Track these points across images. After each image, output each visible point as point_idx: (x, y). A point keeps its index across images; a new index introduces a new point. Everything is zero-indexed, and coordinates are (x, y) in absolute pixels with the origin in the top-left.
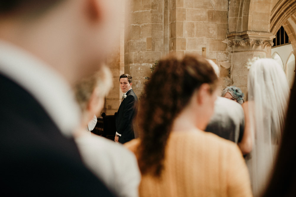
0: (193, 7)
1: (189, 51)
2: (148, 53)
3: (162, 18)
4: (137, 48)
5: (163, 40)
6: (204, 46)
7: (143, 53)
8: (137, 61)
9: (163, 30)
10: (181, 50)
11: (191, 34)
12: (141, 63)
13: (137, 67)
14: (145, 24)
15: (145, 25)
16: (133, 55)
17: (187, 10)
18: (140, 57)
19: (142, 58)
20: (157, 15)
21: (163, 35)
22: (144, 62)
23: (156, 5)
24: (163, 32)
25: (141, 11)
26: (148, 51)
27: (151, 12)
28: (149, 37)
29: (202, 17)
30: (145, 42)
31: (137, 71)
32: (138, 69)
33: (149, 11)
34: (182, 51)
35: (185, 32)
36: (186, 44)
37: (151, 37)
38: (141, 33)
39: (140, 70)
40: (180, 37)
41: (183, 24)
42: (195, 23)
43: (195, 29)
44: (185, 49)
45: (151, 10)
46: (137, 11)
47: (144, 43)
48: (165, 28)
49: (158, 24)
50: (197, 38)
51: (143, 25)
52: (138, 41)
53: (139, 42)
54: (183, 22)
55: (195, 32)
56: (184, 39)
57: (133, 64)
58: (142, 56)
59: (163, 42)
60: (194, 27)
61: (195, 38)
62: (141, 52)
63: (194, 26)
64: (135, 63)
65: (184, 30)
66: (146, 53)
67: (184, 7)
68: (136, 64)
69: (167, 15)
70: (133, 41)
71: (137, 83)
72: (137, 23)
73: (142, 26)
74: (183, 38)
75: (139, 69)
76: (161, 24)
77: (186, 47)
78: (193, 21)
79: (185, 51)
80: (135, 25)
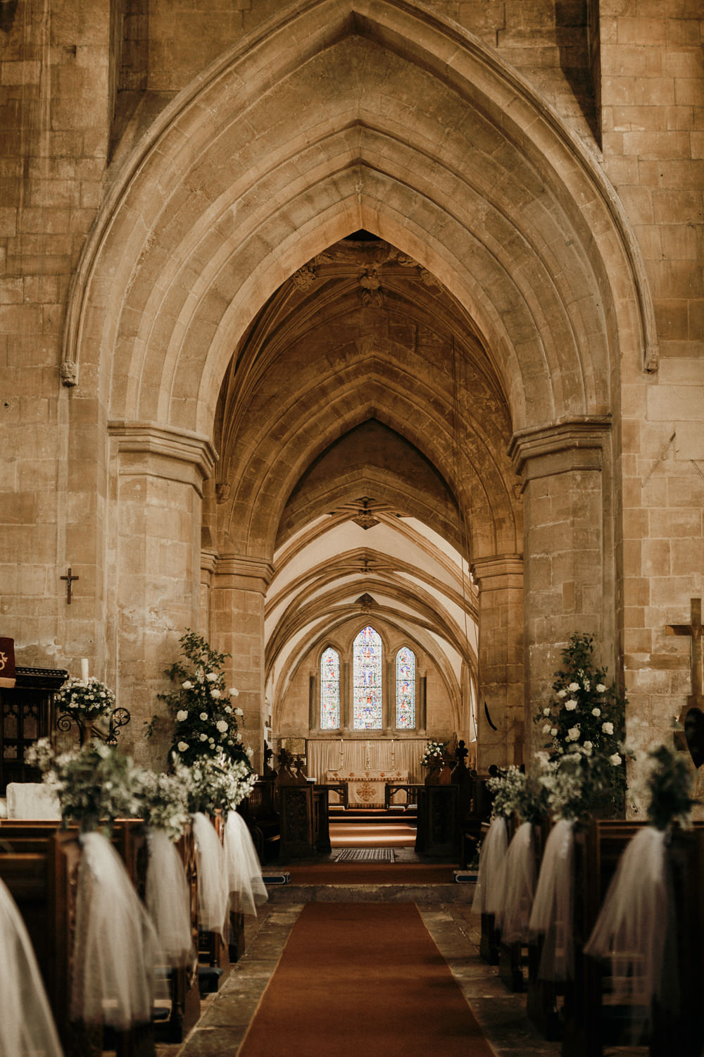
0: (664, 506)
1: (657, 607)
2: (567, 617)
3: (598, 537)
4: (544, 607)
5: (600, 587)
6: (696, 596)
7: (556, 618)
8: (543, 638)
9: (602, 563)
10: (637, 606)
11: (660, 566)
12: (552, 643)
13: (544, 652)
14: (560, 552)
15: (559, 555)
16: (536, 625)
17: (649, 514)
18: (551, 627)
19: (553, 629)
20: (586, 531)
21: (601, 574)
22: (557, 641)
23: (583, 508)
24: (600, 567)
25: (551, 524)
26: (566, 613)
27: (573, 524)
28: (568, 581)
29: (688, 527)
30: (561, 594)
31: (544, 661)
33: (568, 521)
34: (640, 607)
35: (647, 565)
36: (648, 592)
37: (571, 581)
38: (552, 574)
39: (551, 659)
40: (633, 577)
41: (640, 545)
42: (670, 542)
43: (672, 555)
44: (648, 605)
45: (571, 519)
46: (543, 525)
47: (558, 595)
48: (604, 559)
49: (589, 550)
50: (677, 577)
51: (555, 554)
52: (545, 593)
53: (548, 594)
54: (640, 542)
55: (672, 562)
56: (646, 580)
57: (536, 645)
58: (555, 627)
59: (601, 592)
60: (669, 551)
61: (671, 576)
62: (552, 616)
63: (668, 547)
64: (539, 643)
65: (643, 560)
66: (563, 618)
67: (644, 505)
68: (541, 645)
69: (609, 527)
70: (535, 592)
71: (544, 688)
72: (544, 551)
73: (553, 558)
74: (642, 577)
75: (548, 656)
76: (597, 550)
77: (650, 598)
78: (666, 539)
79: (646, 608)
80: (538, 556)
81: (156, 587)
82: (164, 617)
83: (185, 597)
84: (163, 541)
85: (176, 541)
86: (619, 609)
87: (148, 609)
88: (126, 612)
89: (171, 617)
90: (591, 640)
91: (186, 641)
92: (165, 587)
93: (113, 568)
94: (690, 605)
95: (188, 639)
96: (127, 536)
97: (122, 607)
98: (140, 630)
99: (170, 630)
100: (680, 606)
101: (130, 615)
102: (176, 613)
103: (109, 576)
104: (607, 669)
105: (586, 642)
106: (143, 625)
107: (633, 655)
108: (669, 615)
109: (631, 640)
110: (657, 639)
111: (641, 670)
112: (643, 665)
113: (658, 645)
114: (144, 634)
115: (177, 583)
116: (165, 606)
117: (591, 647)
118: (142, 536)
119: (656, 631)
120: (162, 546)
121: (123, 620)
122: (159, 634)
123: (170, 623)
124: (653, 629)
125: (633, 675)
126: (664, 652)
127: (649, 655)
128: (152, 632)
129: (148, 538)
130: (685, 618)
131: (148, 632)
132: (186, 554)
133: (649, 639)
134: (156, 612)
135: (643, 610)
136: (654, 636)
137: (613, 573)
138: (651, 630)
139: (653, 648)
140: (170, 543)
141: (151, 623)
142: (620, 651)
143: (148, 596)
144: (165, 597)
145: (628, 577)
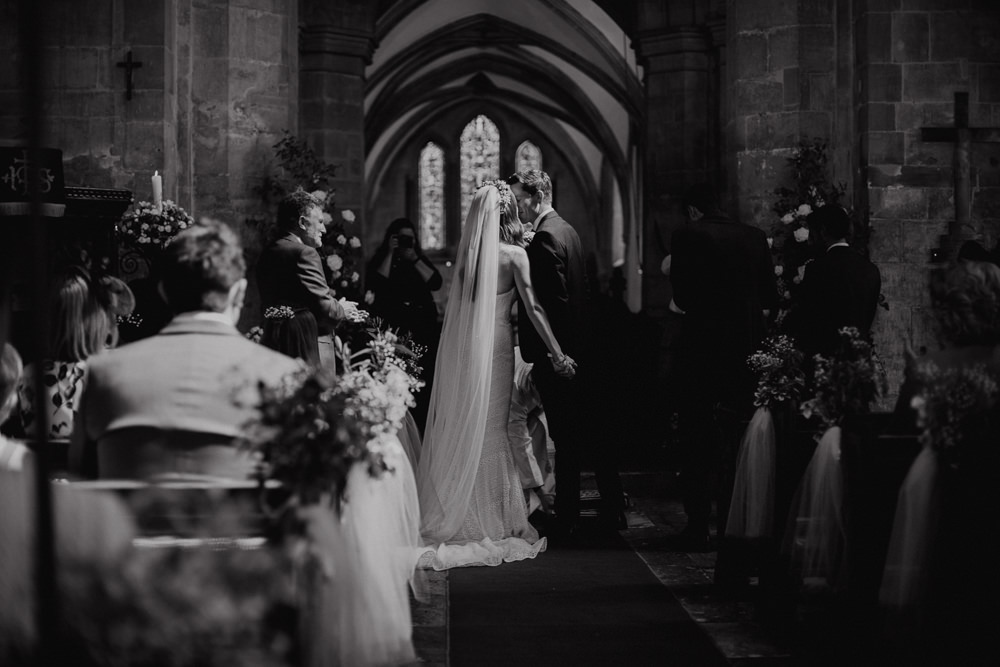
1: (911, 103)
2: (789, 115)
3: (830, 8)
4: (758, 101)
5: (834, 75)
6: (962, 88)
7: (774, 116)
8: (757, 142)
9: (835, 43)
10: (885, 102)
11: (915, 49)
12: (769, 149)
13: (757, 162)
14: (780, 28)
15: (778, 31)
16: (746, 125)
18: (767, 129)
19: (770, 131)
21: (834, 58)
22: (776, 146)
24: (834, 49)
26: (788, 109)
28: (791, 67)
30: (780, 84)
31: (757, 173)
32: (761, 167)
34: (889, 103)
35: (899, 46)
36: (900, 83)
37: (794, 66)
38: (769, 56)
39: (767, 169)
40: (880, 63)
41: (889, 20)
42: (929, 17)
43: (931, 34)
44: (899, 100)
47: (778, 85)
48: (839, 38)
49: (817, 25)
50: (936, 63)
51: (773, 30)
52: (759, 82)
53: (762, 83)
54: (889, 16)
55: (930, 44)
56: (895, 66)
57: (747, 152)
58: (772, 128)
59: (834, 82)
60: (927, 29)
61: (930, 62)
62: (768, 113)
63: (926, 24)
64: (751, 148)
65: (893, 40)
66: (783, 115)
68: (754, 151)
70: (745, 81)
71: (758, 209)
72: (757, 26)
73: (770, 36)
74: (891, 63)
75: (764, 167)
76: (829, 25)
77: (903, 92)
78: (923, 12)
79: (897, 105)
80: (750, 33)
81: (242, 75)
82: (253, 115)
83: (281, 88)
84: (252, 12)
85: (267, 13)
86: (860, 105)
87: (231, 105)
88: (203, 109)
89: (263, 114)
90: (824, 147)
91: (283, 147)
92: (254, 75)
93: (185, 50)
94: (952, 102)
95: (287, 145)
96: (204, 6)
97: (197, 102)
98: (222, 132)
99: (260, 132)
100: (942, 102)
101: (208, 113)
102: (269, 110)
103: (179, 60)
104: (846, 185)
105: (817, 149)
106: (226, 126)
107: (880, 167)
108: (927, 115)
109: (876, 148)
110: (911, 146)
111: (890, 187)
112: (894, 181)
113: (912, 155)
114: (228, 139)
115: (270, 68)
116: (254, 101)
117: (824, 156)
118: (223, 6)
119: (910, 135)
120: (251, 20)
121: (199, 120)
122: (248, 138)
123: (261, 123)
124: (906, 132)
125: (879, 195)
126: (919, 164)
127: (900, 167)
128: (237, 136)
129: (231, 8)
130: (948, 118)
131: (233, 135)
132: (281, 31)
133: (901, 145)
134: (243, 109)
135: (892, 108)
136: (907, 141)
137: (851, 56)
138: (902, 134)
139: (905, 157)
140: (260, 15)
141: (237, 123)
142: (862, 161)
143: (232, 87)
144: (253, 88)
145: (873, 63)
